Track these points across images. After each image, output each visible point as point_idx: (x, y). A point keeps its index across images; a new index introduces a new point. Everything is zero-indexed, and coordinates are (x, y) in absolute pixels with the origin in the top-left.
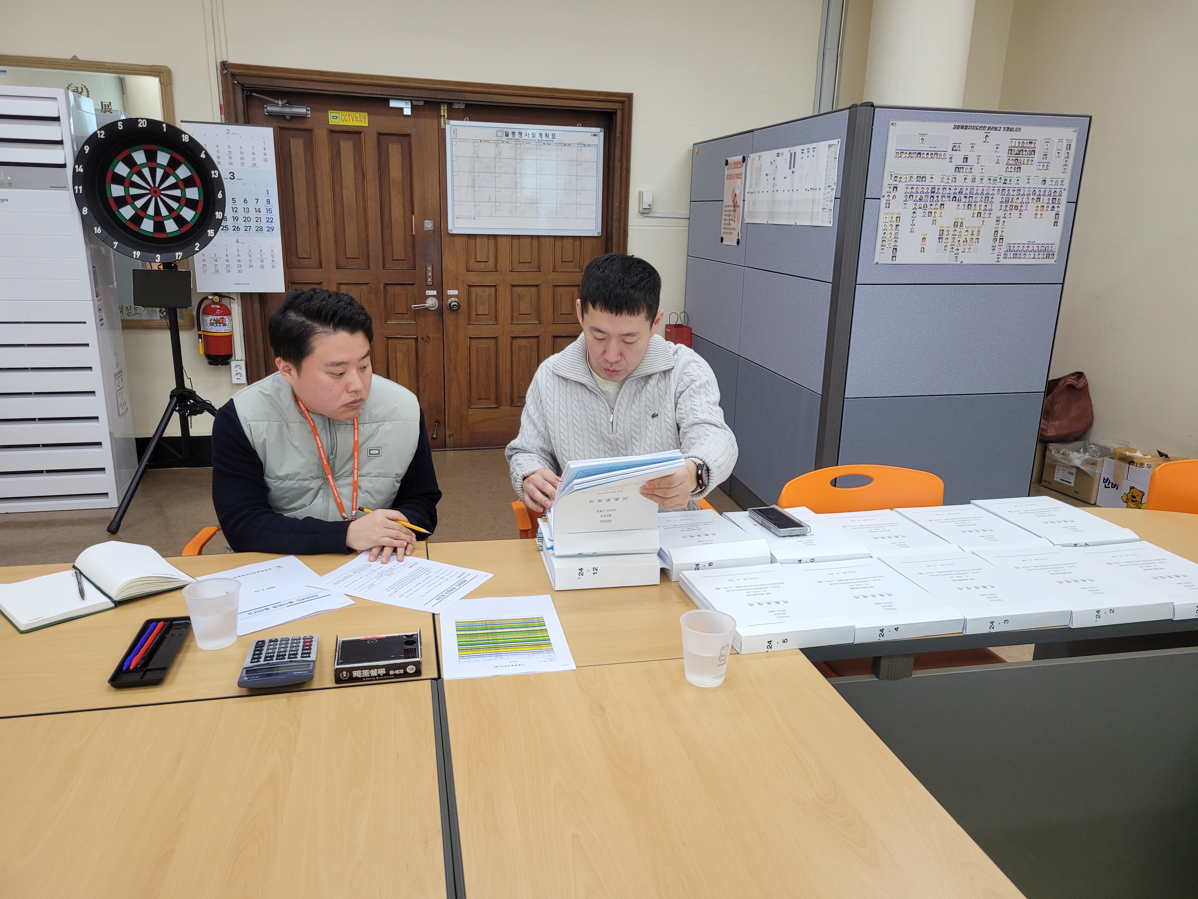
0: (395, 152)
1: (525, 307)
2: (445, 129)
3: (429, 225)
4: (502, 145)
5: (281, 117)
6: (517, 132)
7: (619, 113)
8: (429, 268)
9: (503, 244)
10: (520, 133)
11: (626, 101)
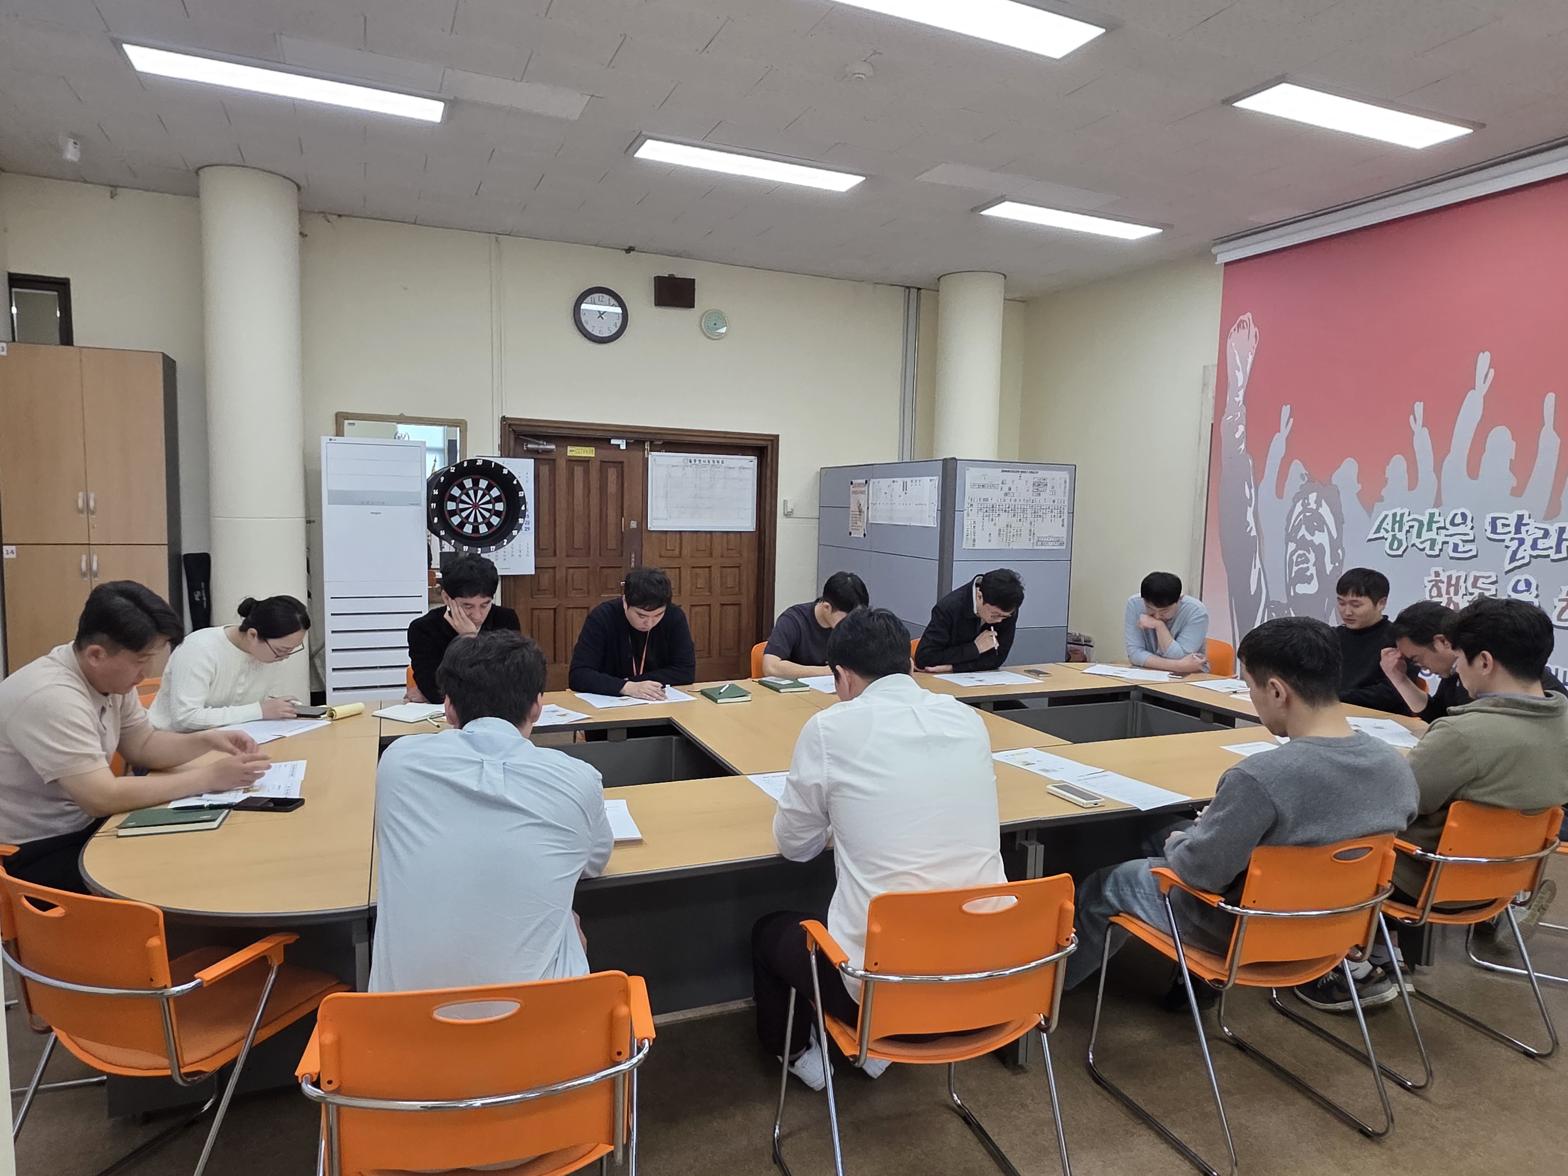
0: (612, 474)
1: (701, 583)
2: (648, 458)
3: (634, 524)
4: (687, 468)
5: (536, 451)
6: (697, 459)
7: (769, 448)
8: (633, 556)
9: (685, 537)
10: (700, 461)
11: (774, 440)
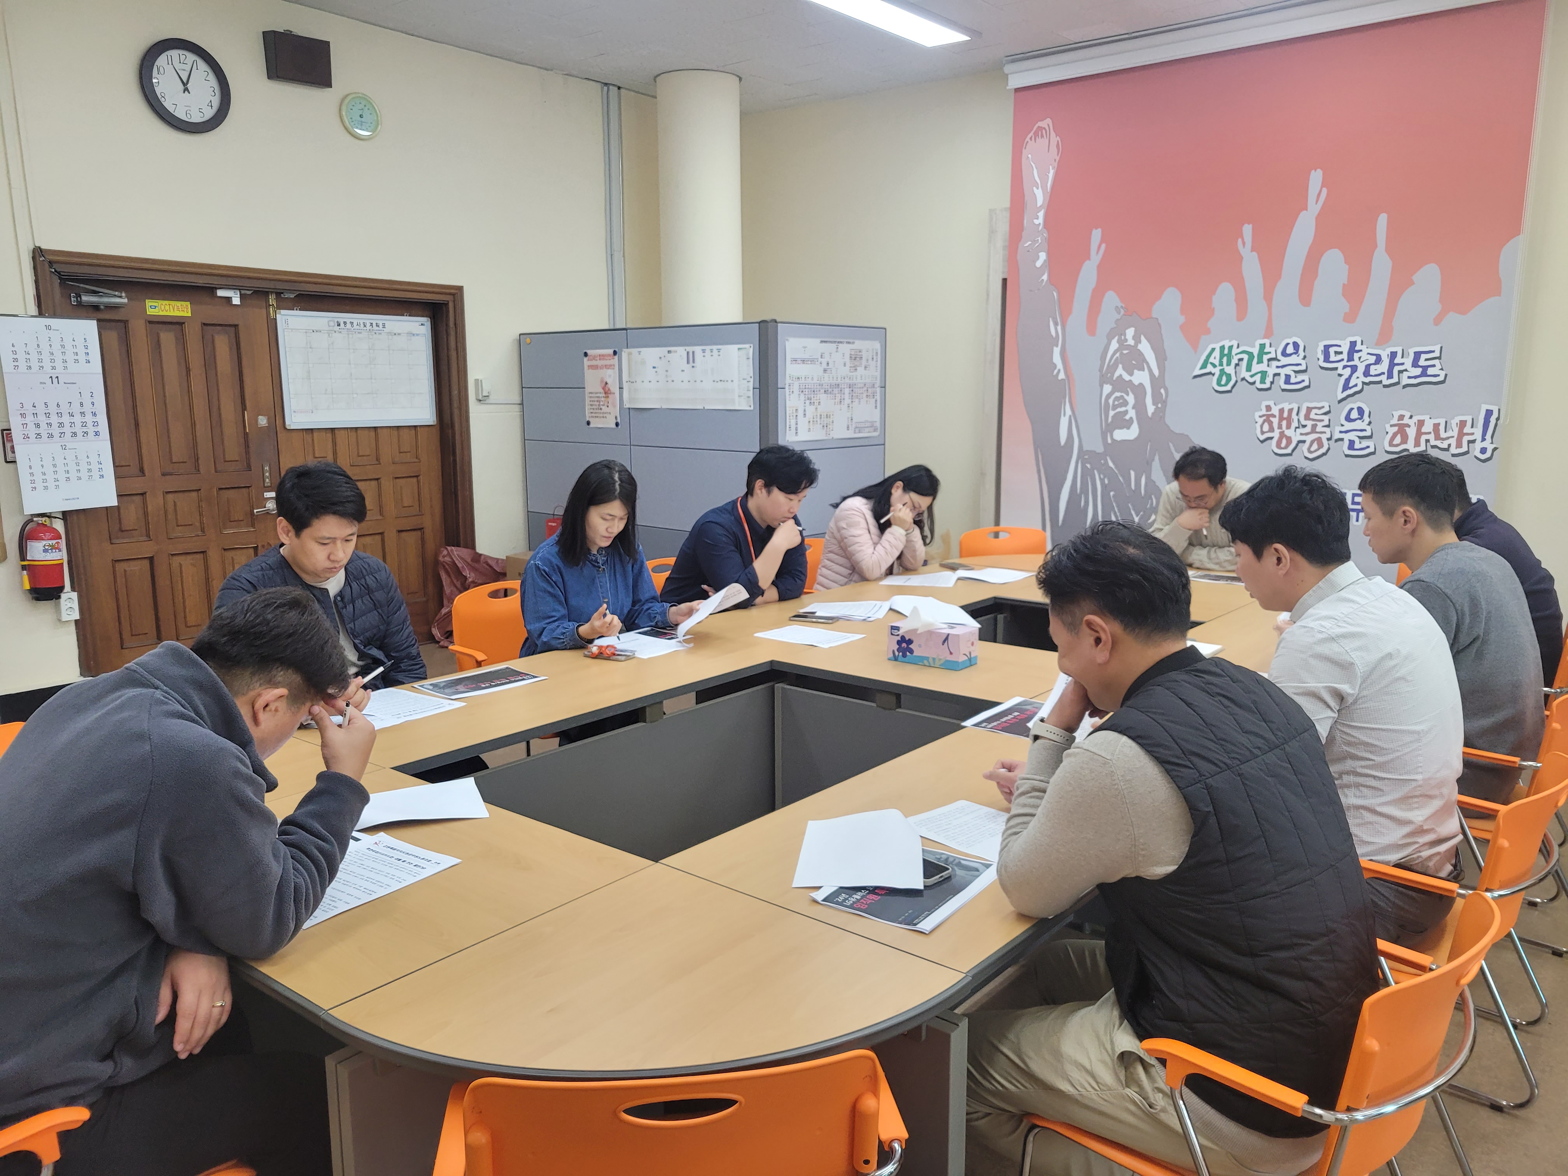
0: (222, 344)
2: (276, 319)
3: (263, 421)
4: (334, 334)
6: (348, 321)
7: (451, 305)
8: (267, 468)
9: (340, 437)
10: (352, 323)
11: (456, 293)
